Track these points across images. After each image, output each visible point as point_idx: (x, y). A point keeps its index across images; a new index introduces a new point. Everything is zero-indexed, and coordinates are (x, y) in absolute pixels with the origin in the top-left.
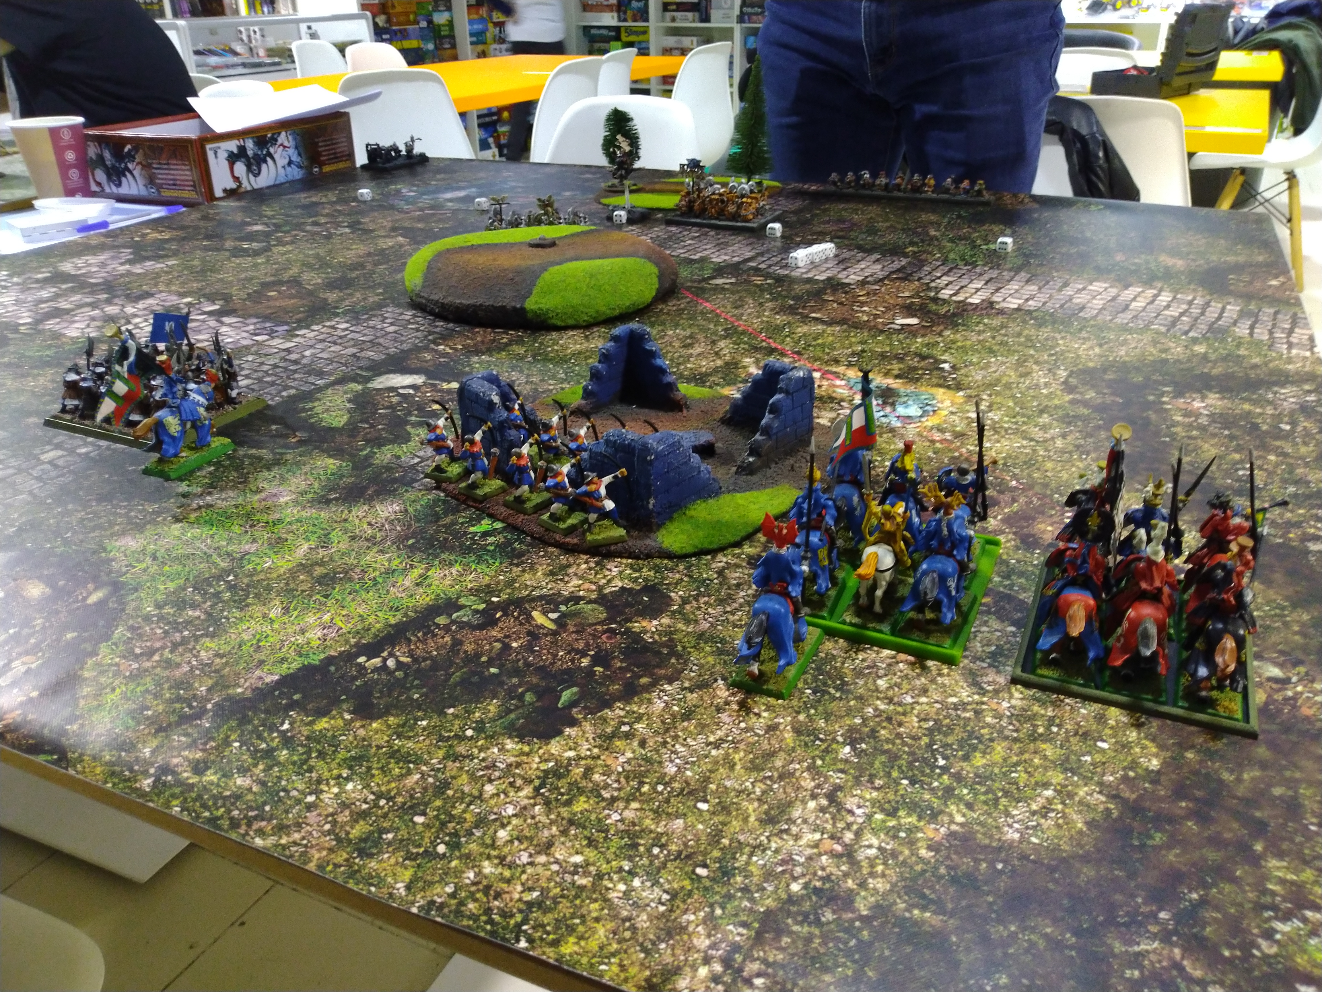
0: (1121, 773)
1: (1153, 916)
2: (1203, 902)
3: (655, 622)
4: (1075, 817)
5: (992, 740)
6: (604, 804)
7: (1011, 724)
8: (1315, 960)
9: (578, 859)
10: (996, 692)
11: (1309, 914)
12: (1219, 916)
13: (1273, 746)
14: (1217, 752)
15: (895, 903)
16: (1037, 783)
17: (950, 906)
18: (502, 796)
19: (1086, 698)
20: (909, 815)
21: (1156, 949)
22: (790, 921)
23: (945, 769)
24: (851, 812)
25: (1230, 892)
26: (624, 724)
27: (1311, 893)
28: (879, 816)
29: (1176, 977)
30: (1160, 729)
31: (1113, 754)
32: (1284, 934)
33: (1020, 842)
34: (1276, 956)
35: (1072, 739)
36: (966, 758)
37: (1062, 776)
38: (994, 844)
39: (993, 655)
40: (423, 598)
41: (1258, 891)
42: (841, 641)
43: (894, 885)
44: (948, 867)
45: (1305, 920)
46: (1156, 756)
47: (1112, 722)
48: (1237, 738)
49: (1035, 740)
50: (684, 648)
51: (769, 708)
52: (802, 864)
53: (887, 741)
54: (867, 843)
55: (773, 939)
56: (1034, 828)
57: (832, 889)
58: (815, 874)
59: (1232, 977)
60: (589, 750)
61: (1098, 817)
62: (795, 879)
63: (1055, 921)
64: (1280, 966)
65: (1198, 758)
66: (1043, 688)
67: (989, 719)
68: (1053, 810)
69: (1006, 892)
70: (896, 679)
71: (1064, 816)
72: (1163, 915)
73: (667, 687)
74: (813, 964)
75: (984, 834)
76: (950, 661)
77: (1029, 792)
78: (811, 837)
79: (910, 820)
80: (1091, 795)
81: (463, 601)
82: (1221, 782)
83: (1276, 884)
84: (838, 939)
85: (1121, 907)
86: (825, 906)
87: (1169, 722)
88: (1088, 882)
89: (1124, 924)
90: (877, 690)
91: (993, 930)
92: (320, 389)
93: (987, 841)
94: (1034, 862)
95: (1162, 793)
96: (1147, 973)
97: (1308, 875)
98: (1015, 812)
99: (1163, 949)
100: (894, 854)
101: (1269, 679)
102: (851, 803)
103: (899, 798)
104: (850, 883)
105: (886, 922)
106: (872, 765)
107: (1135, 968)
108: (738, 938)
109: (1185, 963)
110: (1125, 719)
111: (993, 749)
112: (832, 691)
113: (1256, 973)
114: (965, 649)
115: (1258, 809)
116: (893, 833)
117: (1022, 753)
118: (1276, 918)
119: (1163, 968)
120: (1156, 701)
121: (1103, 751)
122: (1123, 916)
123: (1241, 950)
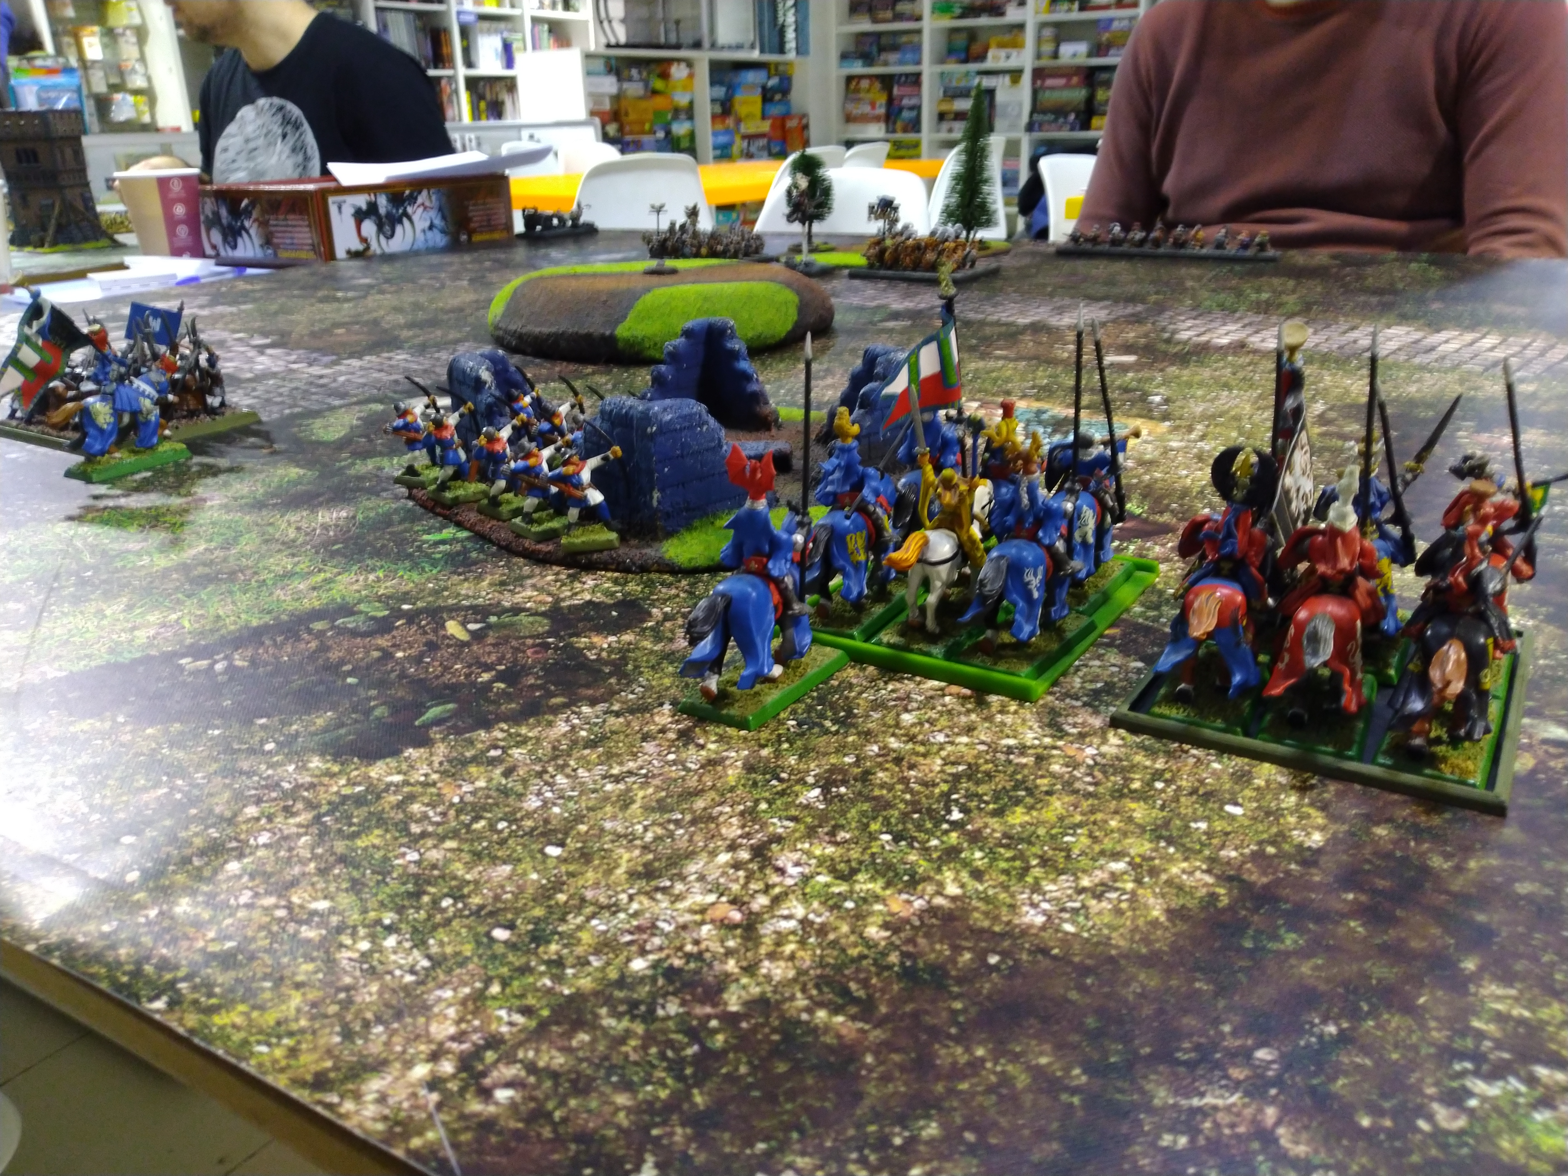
0: (1254, 847)
1: (1246, 1055)
2: (1344, 1039)
3: (612, 639)
4: (1151, 901)
5: (1049, 793)
6: (405, 840)
7: (1090, 774)
8: (1537, 1147)
9: (322, 905)
10: (1082, 736)
11: (1542, 1071)
12: (1368, 1062)
13: (1529, 825)
14: (1429, 829)
15: (792, 998)
16: (1102, 853)
17: (883, 1009)
18: (263, 821)
19: (1224, 749)
20: (873, 879)
21: (1234, 1105)
22: (604, 1011)
23: (956, 825)
24: (781, 871)
25: (1398, 1028)
26: (496, 747)
27: (1552, 1039)
28: (823, 879)
29: (1255, 1153)
30: (1339, 795)
31: (1247, 822)
32: (1484, 1099)
33: (1043, 928)
34: (1461, 1133)
35: (1183, 799)
36: (999, 813)
37: (1148, 846)
38: (997, 929)
39: (1096, 694)
40: (312, 602)
41: (1451, 1029)
42: (871, 669)
43: (801, 972)
44: (905, 955)
45: (1532, 1081)
46: (1322, 829)
47: (1260, 782)
48: (1468, 813)
49: (1122, 796)
50: (636, 667)
51: (721, 739)
52: (667, 935)
53: (882, 786)
54: (786, 912)
55: (562, 1035)
56: (1075, 911)
57: (697, 972)
58: (680, 948)
59: (1364, 1160)
60: (426, 775)
61: (1192, 904)
62: (643, 952)
63: (1060, 1047)
64: (1465, 1151)
65: (1394, 836)
66: (1159, 733)
67: (1056, 768)
68: (1117, 889)
69: (989, 998)
70: (933, 714)
71: (1134, 897)
72: (1263, 1054)
73: (586, 709)
74: (608, 1075)
75: (986, 914)
76: (1022, 696)
77: (1084, 862)
78: (699, 898)
79: (870, 886)
80: (1191, 873)
81: (362, 607)
82: (1425, 871)
83: (1487, 1022)
84: (670, 1044)
85: (1190, 1035)
86: (674, 994)
87: (1357, 787)
88: (1142, 995)
89: (1185, 1063)
90: (897, 725)
91: (943, 1052)
92: (332, 409)
93: (986, 924)
94: (1055, 958)
95: (1317, 879)
96: (1201, 1141)
97: (1553, 1011)
98: (1051, 887)
99: (1245, 1106)
100: (822, 931)
101: (1545, 742)
102: (785, 859)
103: (866, 857)
104: (731, 965)
105: (766, 1024)
106: (843, 813)
107: (1183, 1133)
108: (504, 1029)
109: (1281, 1131)
110: (1283, 780)
111: (1048, 804)
112: (828, 724)
113: (1415, 1158)
114: (1055, 683)
115: (1481, 910)
116: (834, 904)
117: (1092, 812)
118: (1477, 1073)
119: (1238, 1136)
120: (1339, 755)
121: (1232, 818)
122: (1186, 1051)
123: (1394, 1119)
